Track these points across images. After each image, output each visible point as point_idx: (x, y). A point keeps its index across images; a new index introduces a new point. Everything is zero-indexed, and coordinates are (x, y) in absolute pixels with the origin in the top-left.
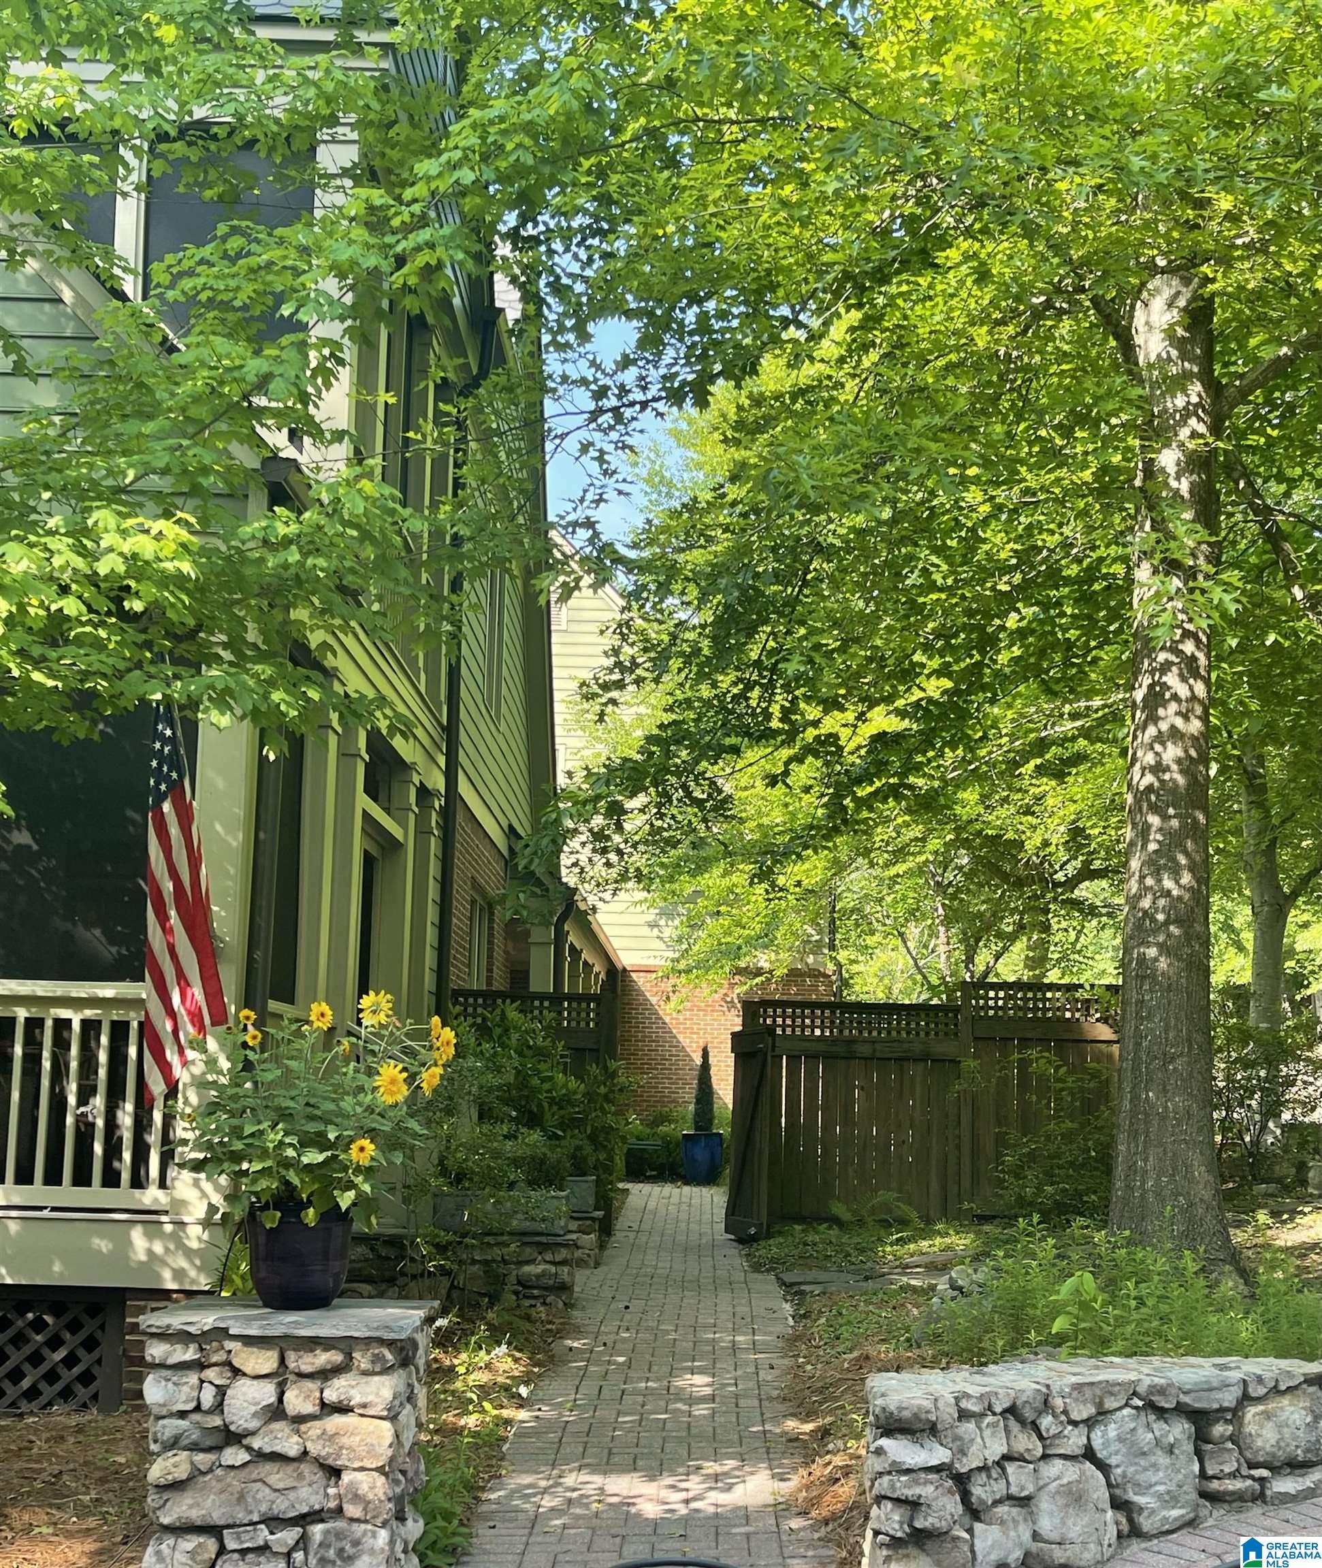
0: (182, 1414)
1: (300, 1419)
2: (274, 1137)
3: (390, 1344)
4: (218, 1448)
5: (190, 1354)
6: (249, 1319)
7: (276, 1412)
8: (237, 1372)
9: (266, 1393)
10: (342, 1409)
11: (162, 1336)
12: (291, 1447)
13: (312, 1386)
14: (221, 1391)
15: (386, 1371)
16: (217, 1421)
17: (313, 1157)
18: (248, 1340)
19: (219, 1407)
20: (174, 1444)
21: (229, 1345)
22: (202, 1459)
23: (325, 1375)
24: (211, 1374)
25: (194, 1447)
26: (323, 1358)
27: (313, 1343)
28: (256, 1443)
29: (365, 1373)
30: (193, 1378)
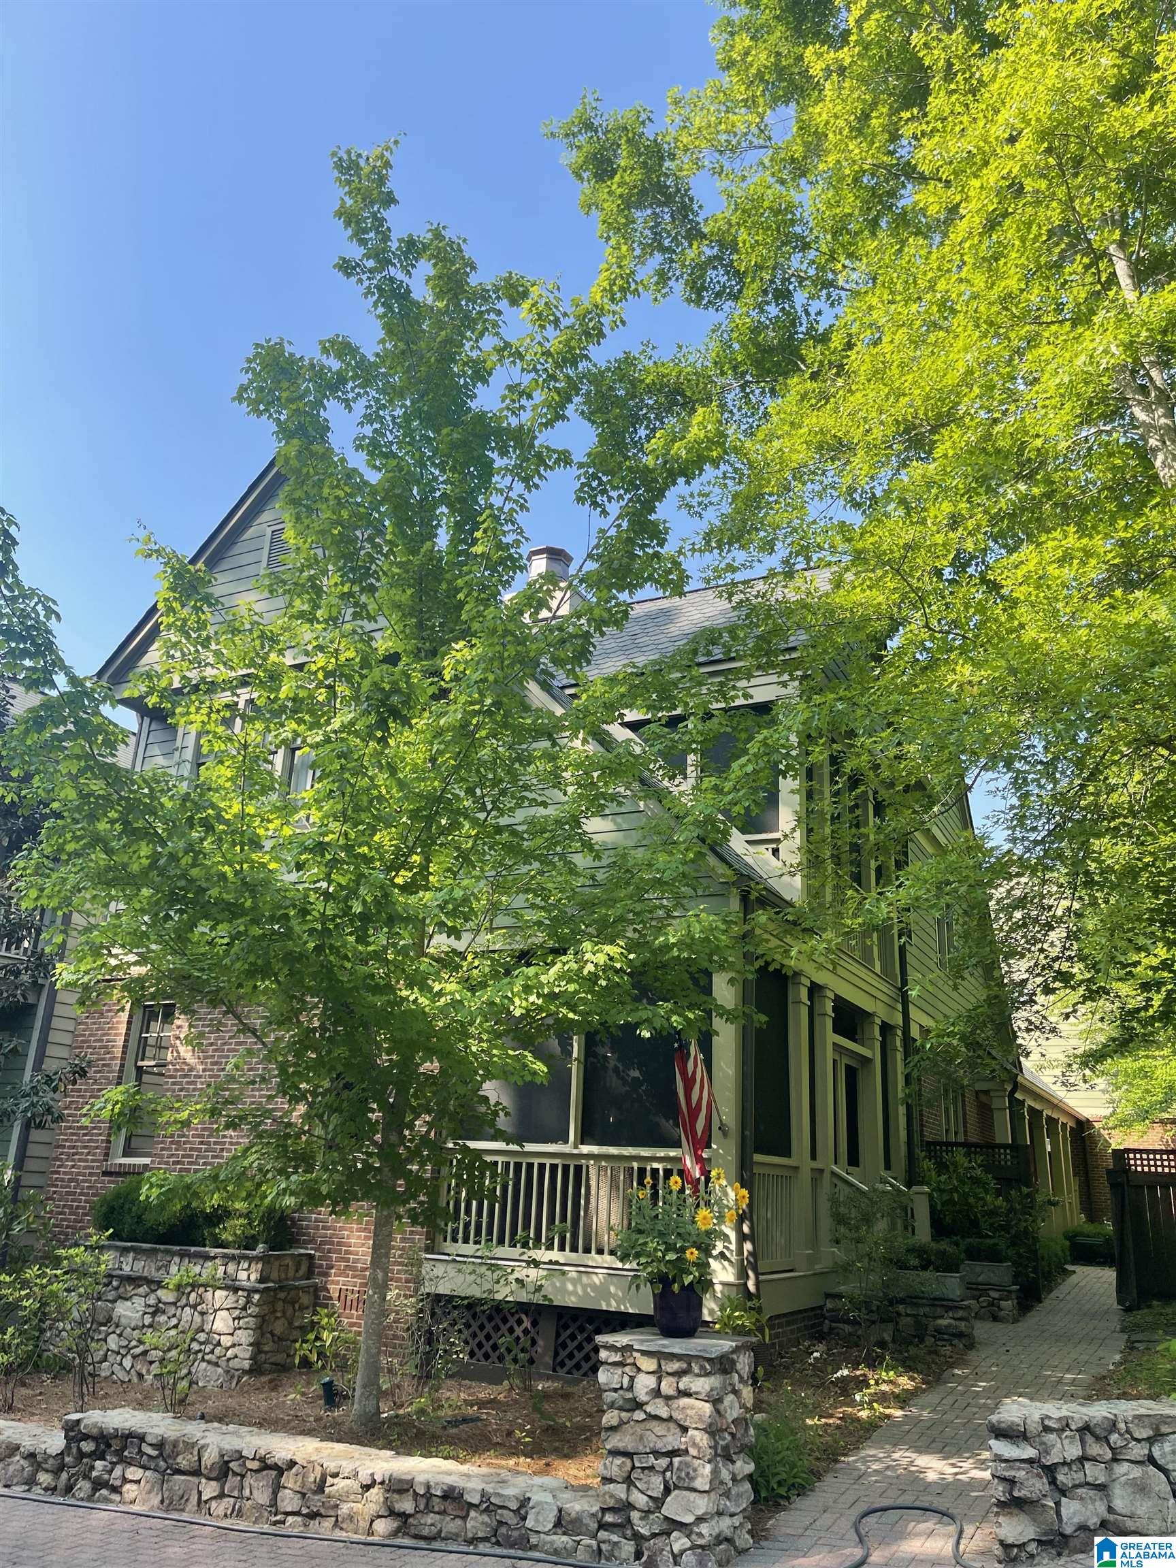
0: (615, 1390)
1: (668, 1398)
2: (652, 1245)
3: (709, 1360)
4: (632, 1410)
5: (617, 1358)
6: (643, 1341)
7: (657, 1393)
8: (639, 1370)
9: (651, 1381)
10: (687, 1394)
11: (606, 1347)
12: (663, 1412)
13: (672, 1379)
14: (632, 1379)
15: (707, 1374)
16: (629, 1395)
17: (671, 1256)
18: (644, 1353)
19: (630, 1388)
20: (612, 1406)
21: (636, 1354)
22: (624, 1415)
23: (679, 1374)
24: (627, 1369)
25: (621, 1409)
26: (675, 1366)
27: (673, 1357)
28: (648, 1409)
29: (698, 1375)
30: (619, 1371)
